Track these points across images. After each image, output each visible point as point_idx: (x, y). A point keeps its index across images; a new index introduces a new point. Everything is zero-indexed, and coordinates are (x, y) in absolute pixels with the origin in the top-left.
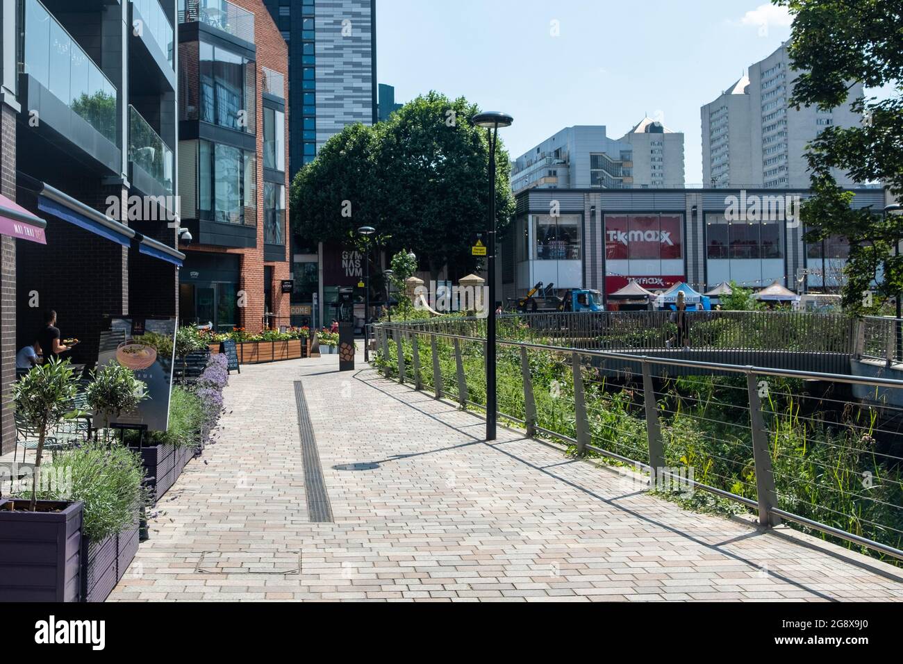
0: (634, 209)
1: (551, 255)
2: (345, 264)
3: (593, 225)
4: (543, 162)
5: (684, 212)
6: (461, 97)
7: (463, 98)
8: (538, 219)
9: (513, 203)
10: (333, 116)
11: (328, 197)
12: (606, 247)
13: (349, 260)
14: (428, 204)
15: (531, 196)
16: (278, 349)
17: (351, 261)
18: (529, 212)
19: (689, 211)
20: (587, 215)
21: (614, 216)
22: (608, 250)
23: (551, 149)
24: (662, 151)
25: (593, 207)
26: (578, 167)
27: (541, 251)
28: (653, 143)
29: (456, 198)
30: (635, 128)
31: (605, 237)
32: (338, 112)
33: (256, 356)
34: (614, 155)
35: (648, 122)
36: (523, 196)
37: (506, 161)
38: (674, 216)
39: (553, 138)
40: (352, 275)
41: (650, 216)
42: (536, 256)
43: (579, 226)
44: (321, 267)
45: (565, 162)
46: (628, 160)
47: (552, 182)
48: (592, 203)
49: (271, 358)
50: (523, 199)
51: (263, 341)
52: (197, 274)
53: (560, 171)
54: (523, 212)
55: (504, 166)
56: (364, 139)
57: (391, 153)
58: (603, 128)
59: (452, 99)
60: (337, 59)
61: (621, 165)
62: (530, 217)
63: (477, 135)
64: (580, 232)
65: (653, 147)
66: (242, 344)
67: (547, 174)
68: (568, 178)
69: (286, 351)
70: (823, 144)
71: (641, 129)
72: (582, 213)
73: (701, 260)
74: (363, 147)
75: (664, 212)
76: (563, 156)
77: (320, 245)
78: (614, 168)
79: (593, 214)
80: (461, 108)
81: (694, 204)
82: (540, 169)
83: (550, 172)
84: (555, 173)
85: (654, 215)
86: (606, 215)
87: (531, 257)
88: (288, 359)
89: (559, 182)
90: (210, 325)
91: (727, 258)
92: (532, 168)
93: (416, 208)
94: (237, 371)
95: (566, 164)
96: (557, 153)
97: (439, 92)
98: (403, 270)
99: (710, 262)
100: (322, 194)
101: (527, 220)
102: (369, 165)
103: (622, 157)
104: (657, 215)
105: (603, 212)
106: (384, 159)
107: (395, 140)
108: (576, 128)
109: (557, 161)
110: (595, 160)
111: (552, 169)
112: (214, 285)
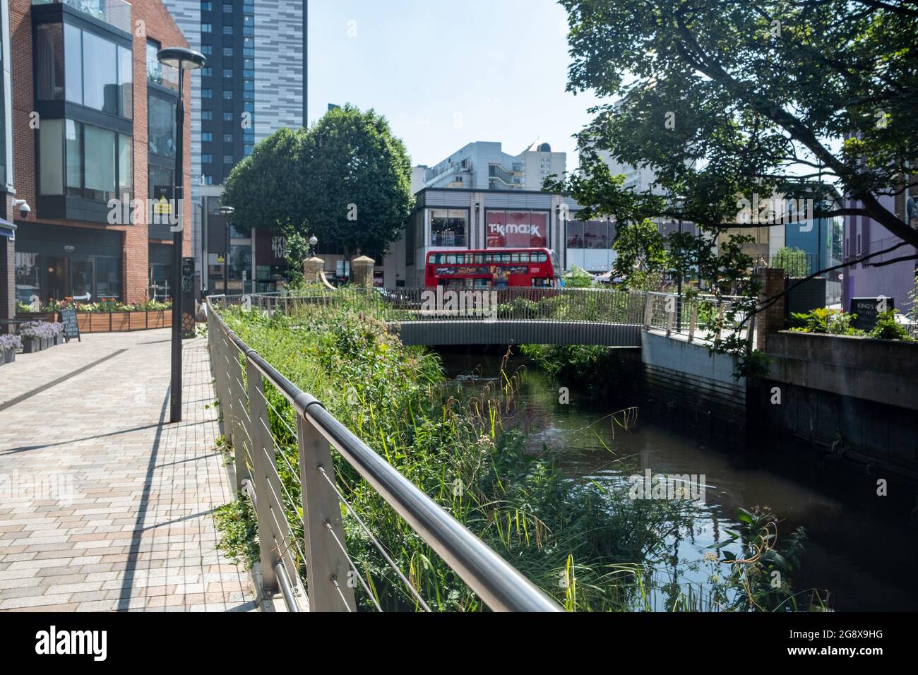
0: (511, 207)
1: (443, 242)
2: (274, 247)
3: (477, 218)
4: (452, 170)
5: (550, 210)
6: (370, 108)
7: (372, 110)
8: (433, 213)
9: (413, 200)
10: (269, 123)
11: (259, 190)
12: (488, 238)
13: (278, 244)
14: (341, 197)
15: (427, 193)
16: (152, 318)
17: (280, 245)
18: (425, 207)
19: (554, 209)
20: (473, 210)
21: (494, 212)
22: (489, 240)
23: (459, 160)
24: (549, 166)
25: (477, 204)
26: (478, 175)
27: (435, 239)
28: (543, 160)
29: (365, 193)
30: (530, 147)
31: (487, 229)
32: (274, 120)
33: (127, 325)
34: (508, 167)
35: (540, 142)
36: (421, 194)
37: (409, 164)
38: (542, 213)
39: (461, 151)
40: (280, 256)
41: (523, 212)
42: (430, 243)
43: (467, 220)
44: (254, 249)
45: (469, 171)
46: (519, 171)
47: (458, 185)
48: (477, 201)
49: (145, 327)
50: (421, 196)
51: (136, 310)
52: (72, 248)
53: (465, 177)
54: (420, 207)
55: (406, 168)
56: (291, 141)
57: (311, 154)
58: (499, 145)
59: (363, 111)
60: (273, 74)
61: (513, 174)
62: (426, 210)
63: (383, 141)
64: (467, 224)
65: (543, 163)
66: (110, 313)
67: (455, 180)
68: (471, 182)
69: (161, 320)
70: (597, 128)
71: (534, 149)
72: (469, 208)
73: (562, 249)
74: (289, 148)
75: (534, 210)
76: (468, 165)
77: (253, 231)
78: (507, 176)
79: (478, 210)
80: (371, 118)
81: (558, 204)
82: (450, 175)
83: (457, 178)
84: (461, 178)
85: (526, 212)
86: (488, 211)
87: (426, 244)
88: (163, 327)
89: (465, 185)
90: (88, 296)
91: (581, 248)
92: (444, 175)
93: (332, 200)
94: (77, 339)
95: (469, 172)
96: (464, 163)
97: (353, 105)
98: (297, 250)
99: (569, 251)
100: (253, 187)
101: (424, 213)
102: (293, 163)
103: (514, 168)
104: (528, 212)
105: (486, 209)
106: (305, 158)
107: (314, 142)
108: (478, 143)
109: (463, 169)
110: (492, 170)
111: (459, 176)
112: (92, 259)
